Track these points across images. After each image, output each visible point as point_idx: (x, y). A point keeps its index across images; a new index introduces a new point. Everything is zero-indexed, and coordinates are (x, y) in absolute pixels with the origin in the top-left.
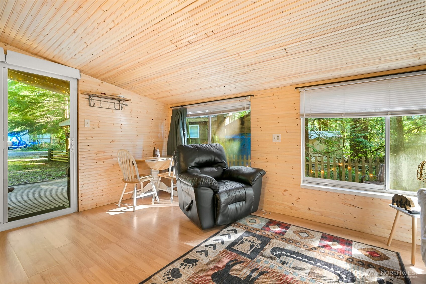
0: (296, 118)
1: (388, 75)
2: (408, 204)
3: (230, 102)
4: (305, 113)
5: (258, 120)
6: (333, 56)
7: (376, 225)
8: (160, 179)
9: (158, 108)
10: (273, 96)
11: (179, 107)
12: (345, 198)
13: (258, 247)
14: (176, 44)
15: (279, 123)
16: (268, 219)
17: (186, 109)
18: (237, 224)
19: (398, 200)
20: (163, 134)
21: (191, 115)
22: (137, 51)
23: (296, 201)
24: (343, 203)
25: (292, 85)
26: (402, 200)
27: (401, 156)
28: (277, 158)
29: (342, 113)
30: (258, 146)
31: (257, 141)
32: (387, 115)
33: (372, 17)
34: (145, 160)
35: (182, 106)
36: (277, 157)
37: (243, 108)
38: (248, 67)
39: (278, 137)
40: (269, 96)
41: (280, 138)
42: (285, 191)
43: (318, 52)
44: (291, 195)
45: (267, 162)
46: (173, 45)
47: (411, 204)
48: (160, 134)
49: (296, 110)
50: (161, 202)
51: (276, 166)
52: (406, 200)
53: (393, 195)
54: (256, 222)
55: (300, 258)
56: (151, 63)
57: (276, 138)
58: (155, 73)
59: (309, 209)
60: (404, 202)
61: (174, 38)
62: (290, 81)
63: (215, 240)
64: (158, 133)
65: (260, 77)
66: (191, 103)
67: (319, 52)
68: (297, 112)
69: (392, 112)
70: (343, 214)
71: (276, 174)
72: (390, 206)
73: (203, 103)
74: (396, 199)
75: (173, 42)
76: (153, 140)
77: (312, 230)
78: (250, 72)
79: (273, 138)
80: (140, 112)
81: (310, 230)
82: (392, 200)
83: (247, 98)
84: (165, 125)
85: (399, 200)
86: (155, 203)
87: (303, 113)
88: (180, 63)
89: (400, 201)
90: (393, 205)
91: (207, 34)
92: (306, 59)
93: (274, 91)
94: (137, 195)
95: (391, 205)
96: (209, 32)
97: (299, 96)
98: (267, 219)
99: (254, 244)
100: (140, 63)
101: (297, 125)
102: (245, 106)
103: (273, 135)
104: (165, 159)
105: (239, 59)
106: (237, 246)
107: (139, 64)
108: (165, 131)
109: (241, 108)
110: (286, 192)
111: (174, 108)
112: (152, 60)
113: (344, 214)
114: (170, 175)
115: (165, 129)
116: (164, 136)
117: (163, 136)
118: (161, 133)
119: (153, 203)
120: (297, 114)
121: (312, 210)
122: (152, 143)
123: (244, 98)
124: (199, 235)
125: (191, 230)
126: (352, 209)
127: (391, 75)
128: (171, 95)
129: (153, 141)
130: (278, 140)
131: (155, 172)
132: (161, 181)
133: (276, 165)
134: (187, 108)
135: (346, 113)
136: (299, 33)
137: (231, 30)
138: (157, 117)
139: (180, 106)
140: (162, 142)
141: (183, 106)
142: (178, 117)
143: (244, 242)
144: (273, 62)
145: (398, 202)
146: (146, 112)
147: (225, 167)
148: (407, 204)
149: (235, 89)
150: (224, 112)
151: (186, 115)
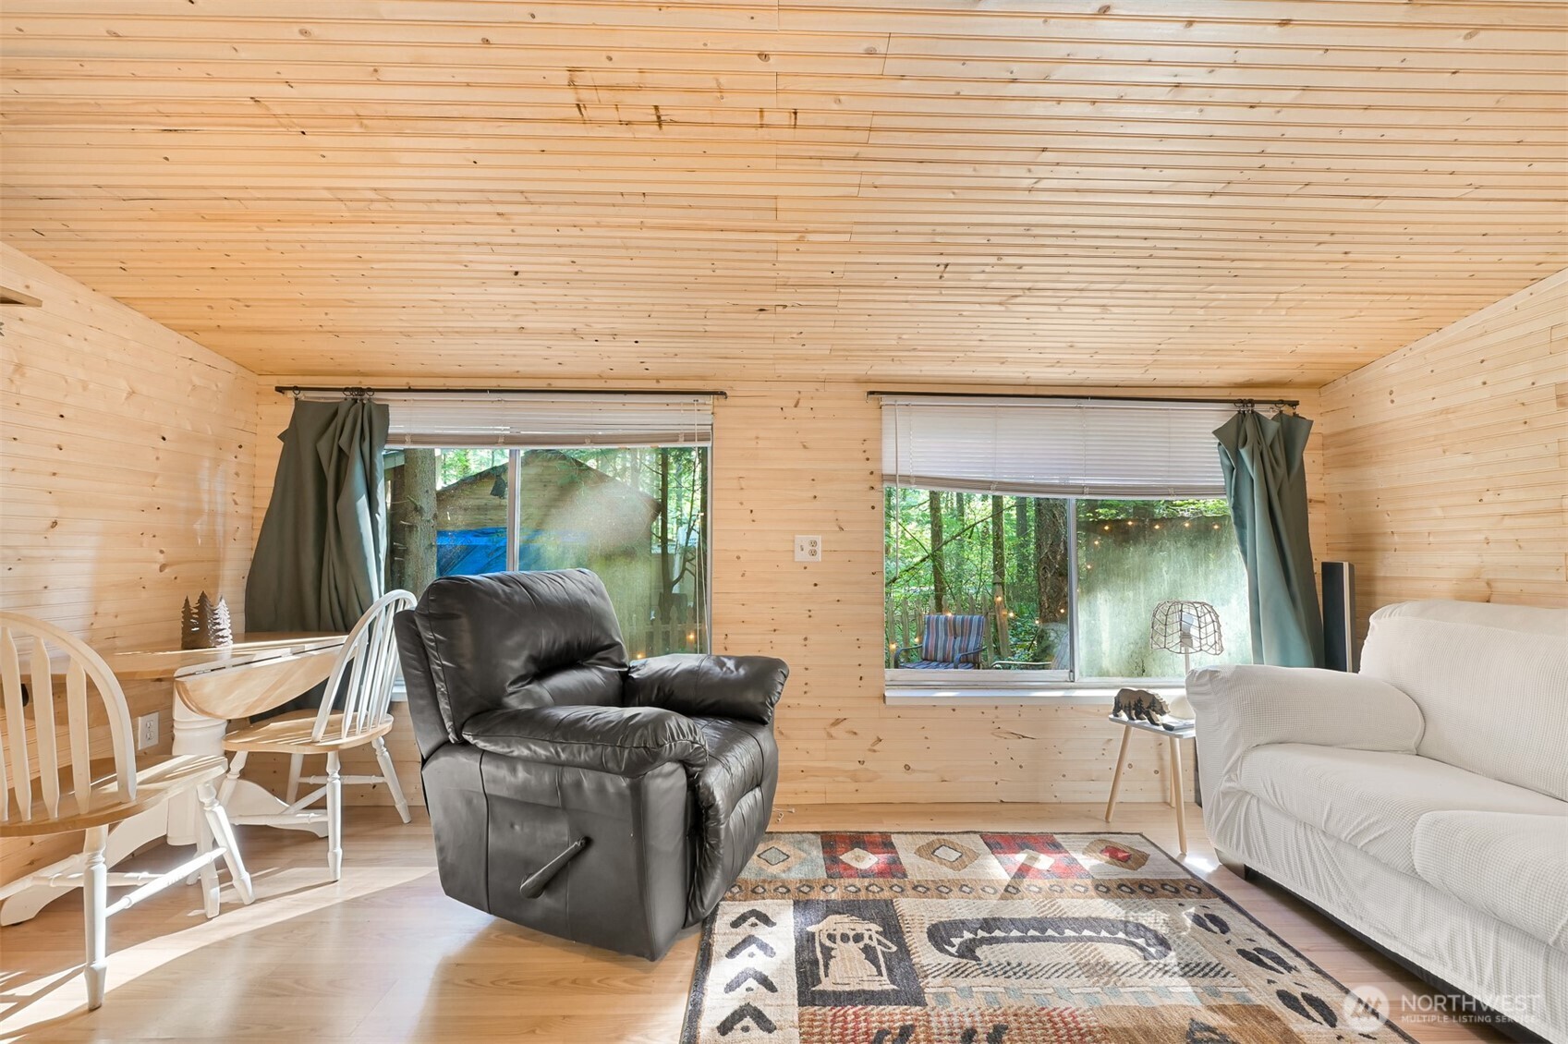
0: (868, 486)
1: (1086, 398)
2: (1158, 708)
3: (627, 407)
4: (900, 473)
5: (743, 483)
6: (1027, 321)
7: (1064, 776)
8: (239, 763)
9: (197, 381)
10: (796, 406)
11: (340, 395)
12: (997, 717)
13: (890, 948)
14: (586, 95)
15: (815, 497)
16: (812, 833)
17: (388, 406)
18: (740, 887)
19: (1130, 703)
20: (220, 520)
21: (414, 439)
22: (304, 32)
23: (870, 750)
24: (993, 734)
25: (858, 381)
26: (1140, 701)
27: (1099, 595)
28: (810, 616)
29: (991, 482)
30: (743, 575)
31: (738, 558)
32: (1083, 493)
33: (1176, 249)
34: (173, 671)
35: (361, 391)
36: (810, 611)
37: (686, 435)
38: (791, 293)
39: (814, 543)
40: (782, 405)
41: (819, 548)
42: (837, 722)
43: (1007, 300)
44: (855, 733)
45: (775, 630)
46: (570, 97)
47: (1164, 709)
48: (205, 517)
49: (868, 459)
50: (265, 891)
51: (806, 642)
52: (1150, 700)
53: (1115, 693)
54: (788, 856)
55: (1015, 933)
56: (353, 134)
57: (808, 548)
58: (327, 194)
59: (907, 767)
60: (1145, 705)
61: (609, 64)
62: (861, 369)
63: (730, 988)
64: (198, 512)
65: (794, 336)
66: (416, 383)
67: (1013, 301)
68: (871, 466)
69: (1090, 487)
70: (993, 763)
71: (807, 669)
72: (1111, 719)
73: (491, 391)
74: (1124, 702)
75: (581, 79)
76: (162, 552)
77: (954, 833)
78: (779, 309)
79: (798, 549)
80: (85, 388)
81: (943, 833)
82: (1113, 703)
83: (701, 399)
84: (237, 474)
85: (1133, 703)
86: (225, 908)
87: (894, 473)
88: (522, 192)
89: (1136, 705)
90: (1117, 716)
91: (765, 114)
92: (964, 313)
93: (799, 392)
94: (115, 893)
95: (1112, 716)
96: (780, 110)
97: (880, 419)
98: (808, 832)
99: (867, 941)
100: (267, 108)
101: (873, 508)
102: (696, 429)
103: (797, 536)
104: (286, 655)
105: (793, 252)
106: (826, 976)
107: (256, 110)
108: (232, 508)
109: (677, 435)
110: (840, 726)
111: (302, 396)
112: (365, 122)
113: (996, 763)
114: (319, 733)
115: (234, 497)
116: (225, 532)
117: (220, 528)
118: (213, 513)
119: (212, 909)
120: (872, 473)
121: (914, 771)
122: (158, 566)
123: (689, 399)
124: (638, 992)
125: (574, 982)
126: (1015, 743)
127: (1093, 398)
128: (325, 329)
129: (161, 558)
130: (813, 553)
131: (198, 734)
132: (244, 774)
133: (806, 639)
134: (390, 404)
135: (999, 483)
136: (1020, 230)
137: (862, 136)
138: (189, 427)
139: (346, 389)
140: (217, 561)
141: (369, 390)
142: (344, 442)
143: (833, 949)
144: (877, 297)
145: (1130, 706)
146: (125, 395)
147: (624, 666)
148: (1154, 710)
149: (674, 360)
150: (599, 440)
151: (387, 435)
